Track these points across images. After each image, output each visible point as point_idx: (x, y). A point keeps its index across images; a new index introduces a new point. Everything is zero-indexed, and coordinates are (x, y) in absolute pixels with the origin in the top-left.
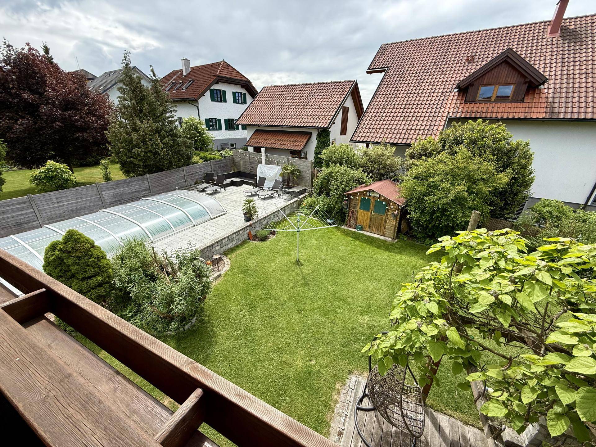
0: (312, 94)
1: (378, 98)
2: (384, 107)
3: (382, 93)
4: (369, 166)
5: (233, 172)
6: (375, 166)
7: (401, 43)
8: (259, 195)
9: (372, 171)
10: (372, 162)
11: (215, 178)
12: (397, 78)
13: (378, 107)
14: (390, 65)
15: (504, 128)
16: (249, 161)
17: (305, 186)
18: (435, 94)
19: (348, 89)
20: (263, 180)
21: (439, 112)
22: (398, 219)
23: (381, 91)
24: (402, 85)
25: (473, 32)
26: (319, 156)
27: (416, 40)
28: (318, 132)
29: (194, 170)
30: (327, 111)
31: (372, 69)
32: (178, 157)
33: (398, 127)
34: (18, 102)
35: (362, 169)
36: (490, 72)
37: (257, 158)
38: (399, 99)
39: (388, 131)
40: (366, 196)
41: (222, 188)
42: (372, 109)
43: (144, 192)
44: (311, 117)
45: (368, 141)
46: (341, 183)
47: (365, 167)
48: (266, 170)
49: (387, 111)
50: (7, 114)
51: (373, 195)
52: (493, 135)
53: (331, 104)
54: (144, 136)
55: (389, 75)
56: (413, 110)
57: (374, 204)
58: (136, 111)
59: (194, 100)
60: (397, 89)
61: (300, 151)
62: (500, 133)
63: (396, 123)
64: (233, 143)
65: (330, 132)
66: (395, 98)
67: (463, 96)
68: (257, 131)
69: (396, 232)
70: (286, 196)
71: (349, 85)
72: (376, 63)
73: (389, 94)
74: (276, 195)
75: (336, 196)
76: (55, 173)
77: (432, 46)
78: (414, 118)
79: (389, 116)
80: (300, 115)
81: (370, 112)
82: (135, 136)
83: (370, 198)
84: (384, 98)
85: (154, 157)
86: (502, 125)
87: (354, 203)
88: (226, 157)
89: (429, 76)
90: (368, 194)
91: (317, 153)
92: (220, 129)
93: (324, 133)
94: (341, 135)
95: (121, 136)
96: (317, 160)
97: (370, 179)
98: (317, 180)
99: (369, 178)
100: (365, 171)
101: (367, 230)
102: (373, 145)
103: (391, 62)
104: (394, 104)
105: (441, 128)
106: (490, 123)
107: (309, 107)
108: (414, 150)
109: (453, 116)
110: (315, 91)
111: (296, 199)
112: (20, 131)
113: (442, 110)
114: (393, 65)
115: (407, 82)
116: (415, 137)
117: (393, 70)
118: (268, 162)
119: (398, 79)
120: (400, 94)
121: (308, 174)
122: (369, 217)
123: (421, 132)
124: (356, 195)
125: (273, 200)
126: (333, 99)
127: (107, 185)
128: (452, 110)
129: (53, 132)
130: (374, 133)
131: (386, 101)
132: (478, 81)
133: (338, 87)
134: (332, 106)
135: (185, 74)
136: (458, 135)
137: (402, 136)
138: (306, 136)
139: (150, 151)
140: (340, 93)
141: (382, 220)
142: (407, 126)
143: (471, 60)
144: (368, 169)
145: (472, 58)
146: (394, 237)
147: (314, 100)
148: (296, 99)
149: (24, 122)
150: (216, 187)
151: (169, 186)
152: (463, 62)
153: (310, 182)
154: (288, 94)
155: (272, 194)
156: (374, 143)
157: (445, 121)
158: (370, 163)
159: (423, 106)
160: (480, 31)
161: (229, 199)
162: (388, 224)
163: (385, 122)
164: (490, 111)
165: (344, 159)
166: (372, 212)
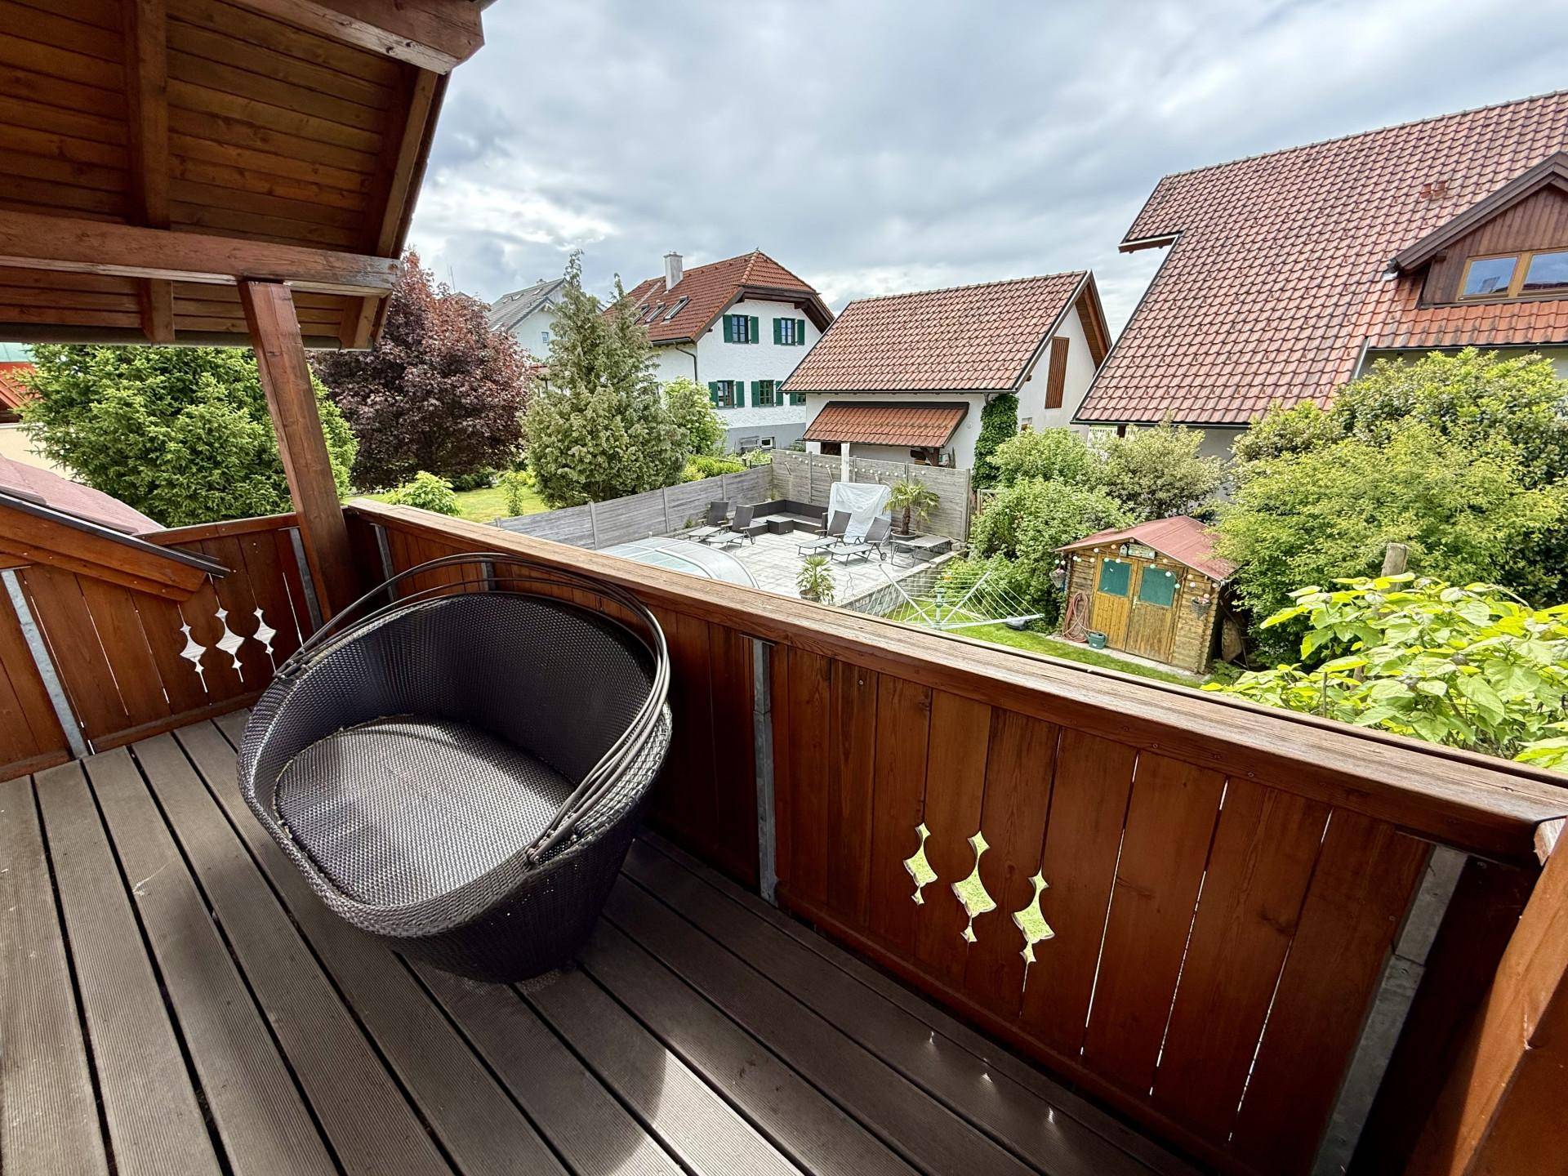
0: (972, 312)
1: (1151, 310)
2: (1169, 331)
3: (1162, 297)
4: (1127, 480)
5: (770, 500)
6: (1145, 482)
7: (1218, 168)
8: (833, 554)
9: (1132, 496)
10: (1134, 472)
11: (731, 514)
12: (1208, 256)
13: (1153, 332)
14: (1186, 226)
15: (1549, 369)
16: (809, 475)
17: (950, 533)
18: (1325, 291)
19: (1068, 295)
20: (843, 518)
21: (1337, 337)
22: (1212, 619)
23: (1161, 293)
24: (1222, 274)
25: (1442, 120)
26: (989, 459)
27: (1263, 158)
28: (987, 402)
29: (686, 496)
30: (1010, 351)
31: (1136, 239)
32: (656, 466)
33: (1210, 381)
34: (372, 362)
35: (1106, 489)
36: (1499, 221)
37: (831, 467)
38: (1214, 310)
39: (1182, 392)
40: (1118, 556)
41: (746, 537)
42: (1135, 338)
43: (581, 540)
44: (968, 366)
45: (1124, 418)
46: (1047, 523)
47: (1115, 484)
48: (852, 496)
49: (1177, 341)
50: (350, 386)
51: (1137, 553)
52: (1510, 390)
53: (1022, 334)
54: (594, 421)
55: (1184, 251)
56: (1256, 336)
57: (1140, 576)
58: (581, 370)
59: (688, 342)
60: (1207, 284)
61: (937, 450)
62: (1533, 383)
63: (1204, 370)
64: (766, 437)
65: (1016, 401)
66: (1200, 307)
67: (1411, 291)
68: (831, 405)
69: (1205, 656)
70: (899, 558)
71: (1071, 283)
72: (1146, 224)
73: (1185, 299)
74: (874, 555)
75: (1033, 556)
76: (430, 496)
77: (1311, 167)
78: (1259, 357)
79: (1185, 355)
80: (939, 363)
81: (1129, 347)
82: (576, 421)
83: (1127, 561)
84: (1170, 309)
85: (609, 464)
86: (1541, 360)
87: (1083, 575)
88: (755, 466)
89: (1305, 244)
90: (1123, 550)
91: (981, 454)
92: (741, 404)
93: (1001, 405)
94: (1048, 406)
95: (550, 422)
96: (982, 470)
97: (1128, 514)
98: (982, 518)
99: (1124, 513)
100: (1114, 494)
101: (1119, 647)
102: (1136, 429)
103: (1190, 219)
104: (1200, 324)
105: (1344, 377)
106: (1500, 358)
107: (964, 342)
108: (1257, 438)
109: (1380, 346)
110: (978, 304)
111: (924, 566)
112: (368, 418)
113: (1344, 332)
114: (1195, 225)
115: (1236, 265)
116: (1261, 404)
117: (1195, 239)
118: (857, 477)
119: (1211, 259)
120: (1215, 296)
121: (957, 504)
122: (1125, 614)
123: (1282, 390)
124: (1088, 553)
125: (867, 565)
126: (1026, 321)
127: (516, 522)
128: (1377, 329)
129: (423, 419)
130: (1141, 398)
131: (1175, 317)
132: (1459, 246)
133: (1040, 290)
134: (1024, 337)
135: (669, 286)
136: (1394, 394)
137: (1223, 404)
138: (954, 411)
139: (604, 453)
140: (1046, 304)
141: (1162, 620)
142: (1239, 376)
143: (1437, 192)
144: (1124, 489)
145: (1442, 189)
146: (1199, 667)
147: (975, 326)
148: (929, 327)
149: (378, 399)
150: (731, 535)
151: (631, 530)
152: (1412, 199)
153: (963, 524)
154: (911, 315)
155: (864, 552)
156: (1139, 423)
157: (1357, 359)
158: (1130, 475)
159: (1286, 324)
160: (1464, 115)
161: (764, 561)
162: (1183, 633)
163: (1171, 371)
164: (1503, 325)
165: (1057, 467)
166: (1136, 598)
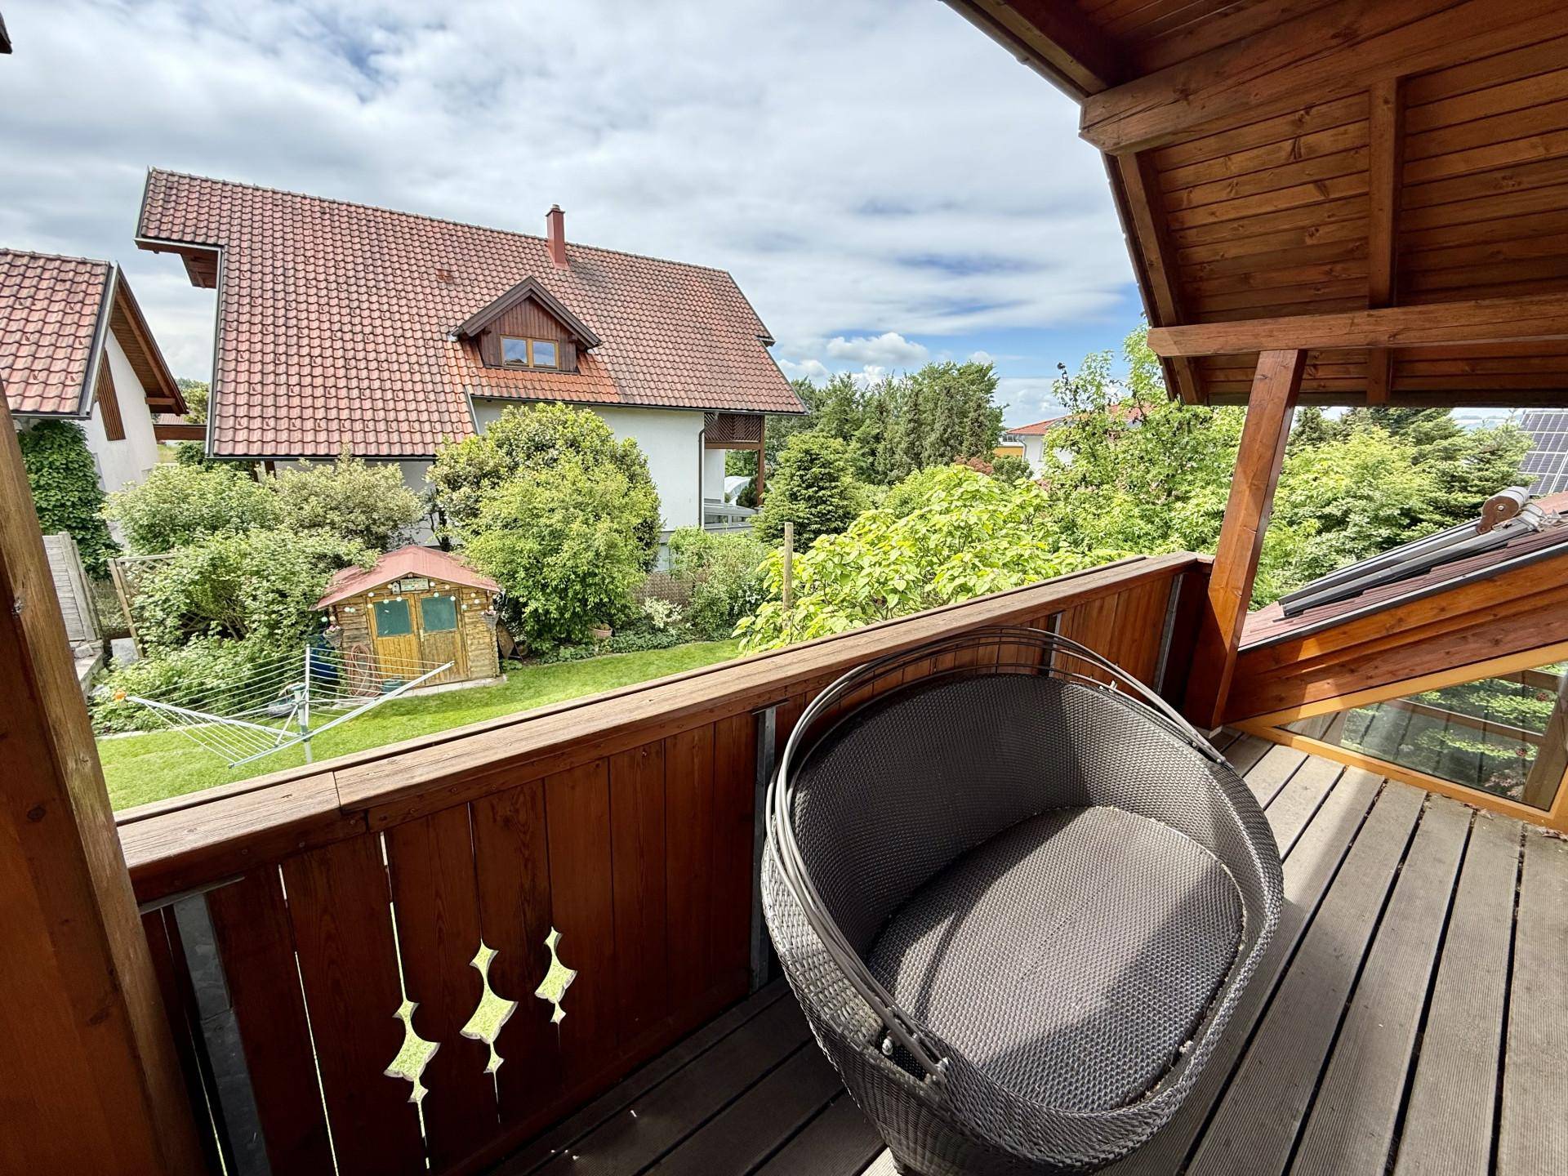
1: (237, 331)
3: (244, 318)
14: (223, 241)
19: (96, 289)
21: (443, 383)
22: (495, 627)
23: (240, 313)
24: (303, 307)
38: (316, 342)
42: (237, 361)
49: (293, 370)
51: (409, 587)
56: (374, 375)
57: (420, 609)
63: (343, 403)
65: (82, 429)
66: (299, 337)
67: (473, 352)
69: (497, 660)
71: (91, 274)
72: (161, 222)
83: (402, 598)
84: (263, 334)
90: (396, 589)
94: (110, 438)
105: (467, 417)
109: (478, 394)
114: (235, 242)
115: (313, 300)
116: (417, 438)
117: (246, 260)
120: (309, 329)
122: (415, 646)
124: (361, 599)
131: (276, 344)
133: (32, 272)
134: (49, 339)
137: (383, 437)
141: (453, 643)
142: (382, 412)
145: (449, 276)
146: (496, 672)
153: (85, 616)
159: (396, 367)
162: (473, 647)
166: (421, 631)
